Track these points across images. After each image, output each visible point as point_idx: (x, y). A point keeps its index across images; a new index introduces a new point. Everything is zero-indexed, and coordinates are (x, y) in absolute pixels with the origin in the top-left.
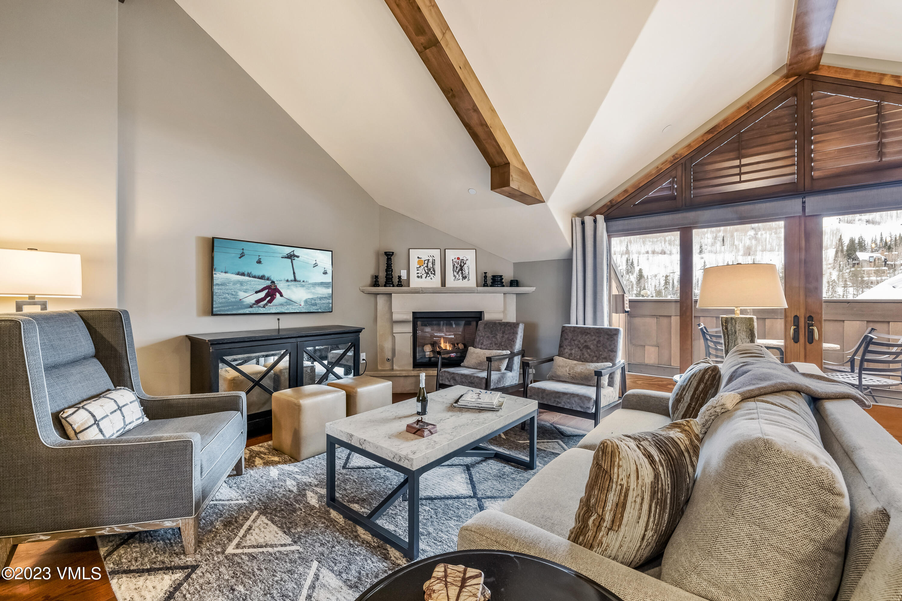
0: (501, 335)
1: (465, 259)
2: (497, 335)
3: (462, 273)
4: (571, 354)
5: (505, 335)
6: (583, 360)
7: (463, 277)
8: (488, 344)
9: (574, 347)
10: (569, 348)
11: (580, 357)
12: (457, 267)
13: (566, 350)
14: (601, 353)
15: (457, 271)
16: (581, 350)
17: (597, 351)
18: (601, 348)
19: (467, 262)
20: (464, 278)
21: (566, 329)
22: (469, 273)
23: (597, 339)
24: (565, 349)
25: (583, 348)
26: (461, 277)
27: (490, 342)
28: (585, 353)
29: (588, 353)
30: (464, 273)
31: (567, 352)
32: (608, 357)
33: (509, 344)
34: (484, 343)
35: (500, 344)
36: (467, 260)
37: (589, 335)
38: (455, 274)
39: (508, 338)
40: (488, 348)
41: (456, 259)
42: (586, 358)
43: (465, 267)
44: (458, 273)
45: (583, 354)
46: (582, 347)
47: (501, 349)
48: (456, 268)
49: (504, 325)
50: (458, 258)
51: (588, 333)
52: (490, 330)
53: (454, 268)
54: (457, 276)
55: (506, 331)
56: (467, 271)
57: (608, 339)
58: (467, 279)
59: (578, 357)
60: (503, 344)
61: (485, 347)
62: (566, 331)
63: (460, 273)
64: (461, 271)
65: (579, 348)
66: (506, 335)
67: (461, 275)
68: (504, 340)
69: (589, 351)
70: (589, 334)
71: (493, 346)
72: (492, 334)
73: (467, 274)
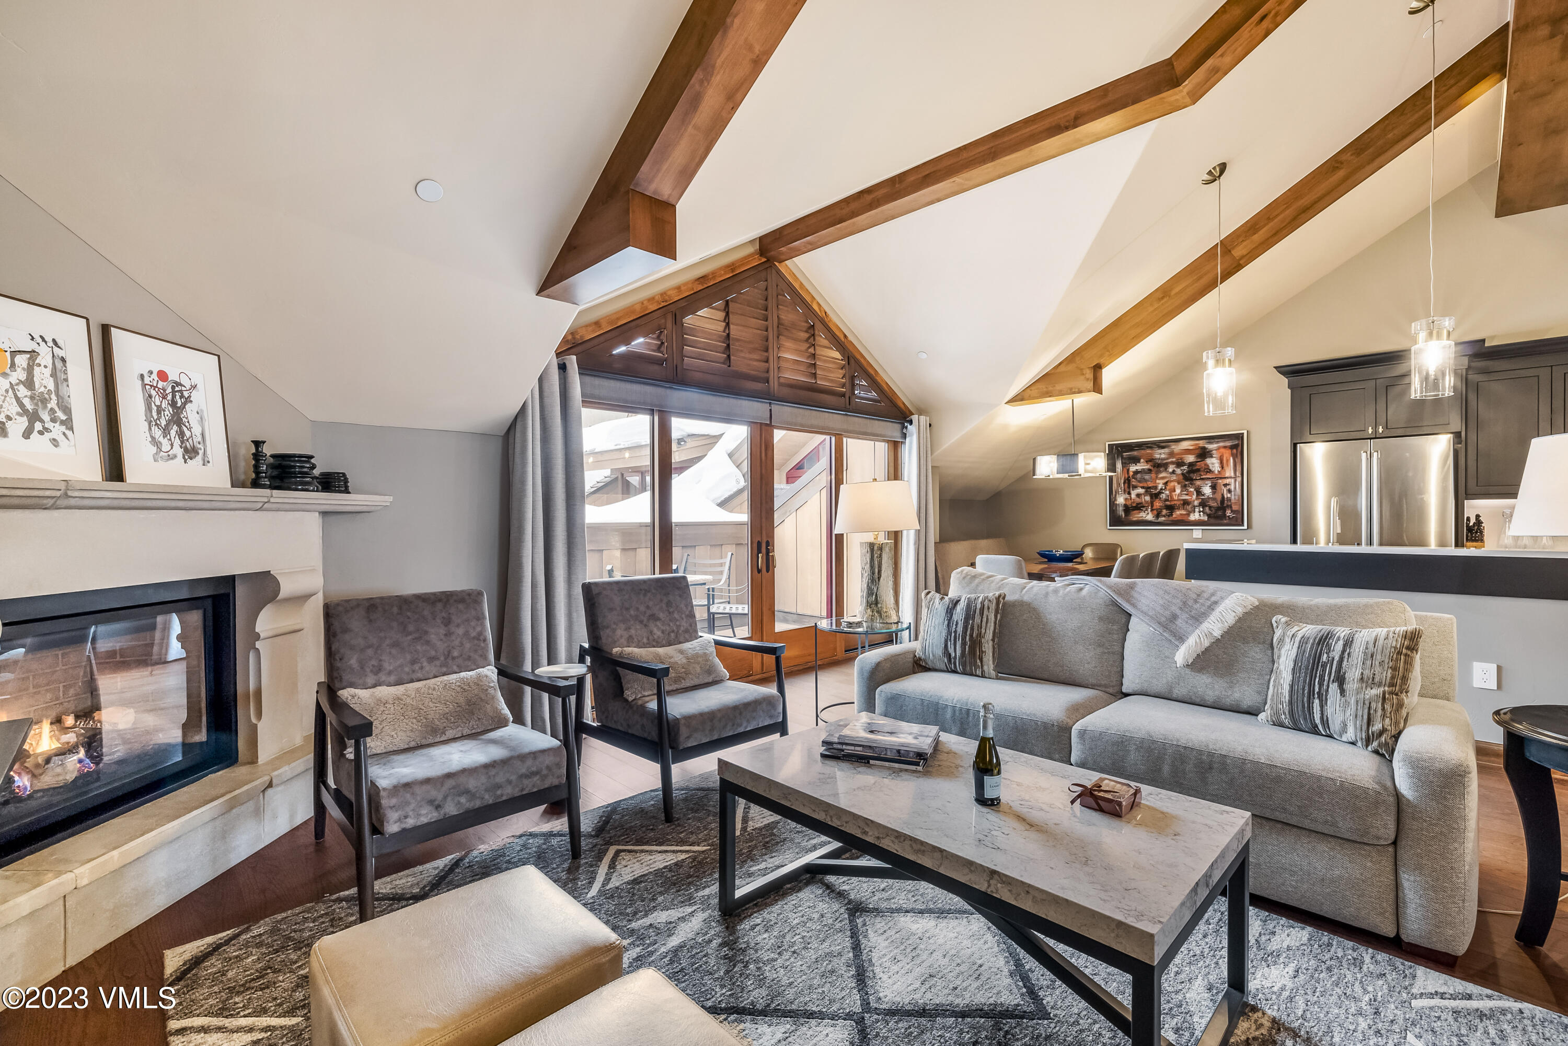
0: (442, 631)
1: (187, 384)
2: (426, 632)
3: (181, 434)
4: (630, 637)
5: (453, 629)
6: (654, 644)
7: (186, 450)
8: (401, 666)
9: (632, 622)
10: (623, 626)
11: (648, 639)
12: (160, 410)
13: (619, 632)
14: (678, 623)
15: (163, 423)
16: (646, 626)
17: (670, 620)
18: (676, 615)
19: (195, 396)
20: (190, 452)
21: (605, 589)
22: (203, 435)
23: (665, 600)
24: (614, 631)
25: (648, 620)
26: (178, 451)
27: (408, 657)
28: (655, 630)
29: (659, 628)
30: (188, 434)
31: (621, 636)
32: (689, 628)
33: (476, 651)
34: (387, 666)
35: (448, 655)
36: (194, 387)
37: (649, 594)
38: (158, 433)
39: (466, 634)
40: (405, 677)
41: (155, 376)
42: (659, 637)
43: (190, 413)
44: (166, 431)
45: (651, 632)
46: (645, 619)
47: (455, 668)
48: (159, 412)
49: (440, 600)
50: (162, 376)
51: (646, 590)
52: (395, 624)
53: (149, 408)
54: (166, 446)
55: (454, 617)
56: (197, 430)
57: (680, 596)
58: (199, 458)
59: (645, 640)
60: (456, 654)
61: (392, 678)
62: (604, 592)
63: (173, 433)
64: (175, 428)
65: (641, 622)
66: (458, 626)
67: (177, 442)
68: (457, 643)
69: (658, 623)
70: (649, 592)
71: (422, 668)
72: (410, 633)
73: (200, 439)
